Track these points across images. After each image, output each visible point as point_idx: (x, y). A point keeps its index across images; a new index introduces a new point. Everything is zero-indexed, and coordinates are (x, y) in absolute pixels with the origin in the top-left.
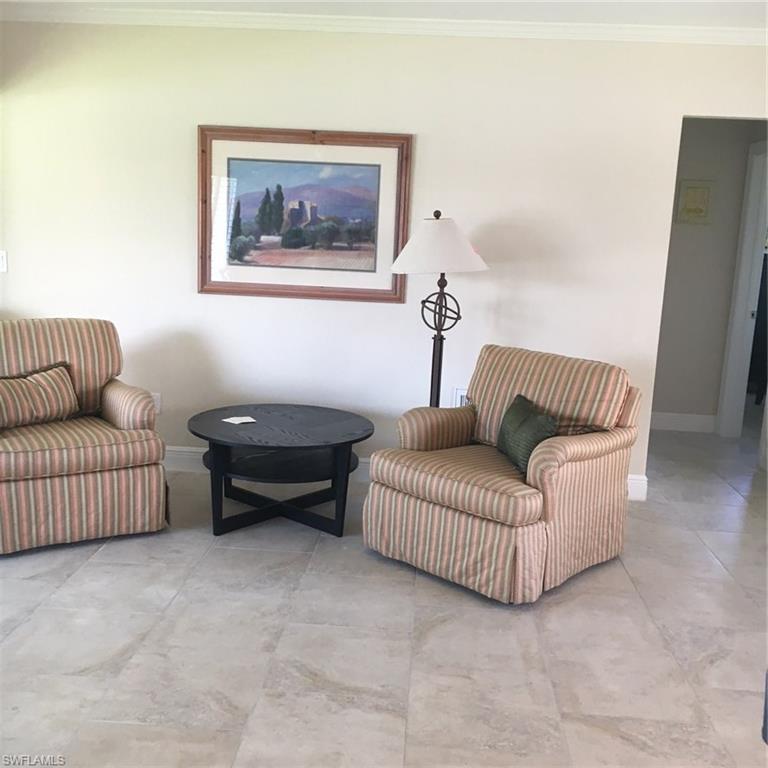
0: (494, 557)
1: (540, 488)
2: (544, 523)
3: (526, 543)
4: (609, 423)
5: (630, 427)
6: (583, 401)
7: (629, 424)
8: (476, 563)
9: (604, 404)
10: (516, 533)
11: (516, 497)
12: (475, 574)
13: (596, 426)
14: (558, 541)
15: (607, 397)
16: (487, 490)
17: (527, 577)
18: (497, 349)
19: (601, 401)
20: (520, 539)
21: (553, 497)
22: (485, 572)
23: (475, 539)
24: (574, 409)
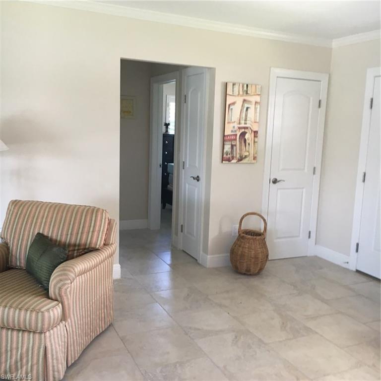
0: (30, 356)
1: (58, 299)
2: (64, 322)
3: (53, 341)
4: (99, 245)
5: (112, 244)
6: (82, 233)
7: (111, 243)
8: (16, 362)
9: (96, 233)
10: (45, 337)
11: (42, 312)
12: (17, 370)
13: (92, 248)
14: (74, 330)
15: (97, 228)
16: (20, 309)
17: (55, 364)
18: (20, 203)
19: (93, 231)
20: (48, 340)
21: (68, 304)
22: (24, 368)
23: (14, 345)
24: (77, 239)
